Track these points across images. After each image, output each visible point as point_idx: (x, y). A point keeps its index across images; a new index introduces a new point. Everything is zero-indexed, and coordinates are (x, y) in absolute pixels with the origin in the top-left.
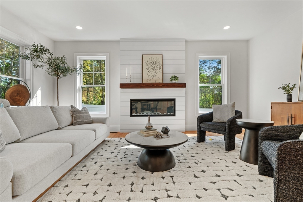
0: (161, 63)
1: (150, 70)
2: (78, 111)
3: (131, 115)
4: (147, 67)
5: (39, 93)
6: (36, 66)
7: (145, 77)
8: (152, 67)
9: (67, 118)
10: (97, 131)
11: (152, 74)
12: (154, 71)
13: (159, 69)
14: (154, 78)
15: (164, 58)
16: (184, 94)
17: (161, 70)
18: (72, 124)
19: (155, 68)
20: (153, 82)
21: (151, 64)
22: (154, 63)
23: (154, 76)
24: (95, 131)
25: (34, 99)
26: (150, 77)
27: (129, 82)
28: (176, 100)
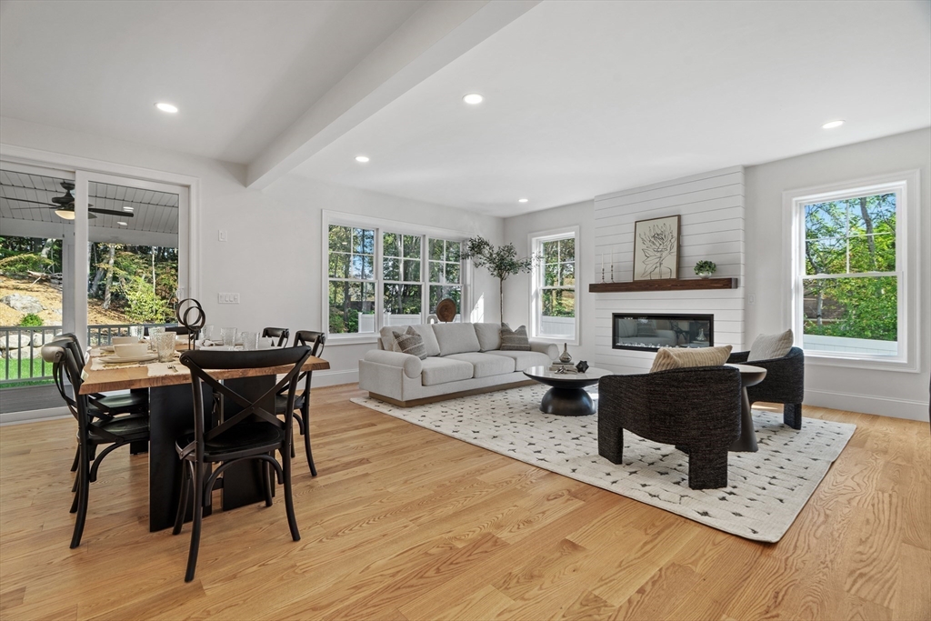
0: (675, 234)
1: (651, 252)
2: (509, 332)
3: (615, 346)
4: (645, 247)
5: (481, 302)
6: (476, 265)
7: (640, 268)
8: (654, 247)
9: (493, 339)
10: (519, 360)
11: (653, 260)
12: (659, 254)
13: (669, 249)
14: (657, 270)
15: (684, 221)
16: (739, 304)
17: (675, 249)
18: (498, 349)
19: (661, 247)
20: (655, 277)
21: (653, 239)
22: (658, 237)
23: (658, 265)
24: (515, 359)
25: (474, 312)
26: (649, 268)
27: (608, 280)
28: (715, 318)
